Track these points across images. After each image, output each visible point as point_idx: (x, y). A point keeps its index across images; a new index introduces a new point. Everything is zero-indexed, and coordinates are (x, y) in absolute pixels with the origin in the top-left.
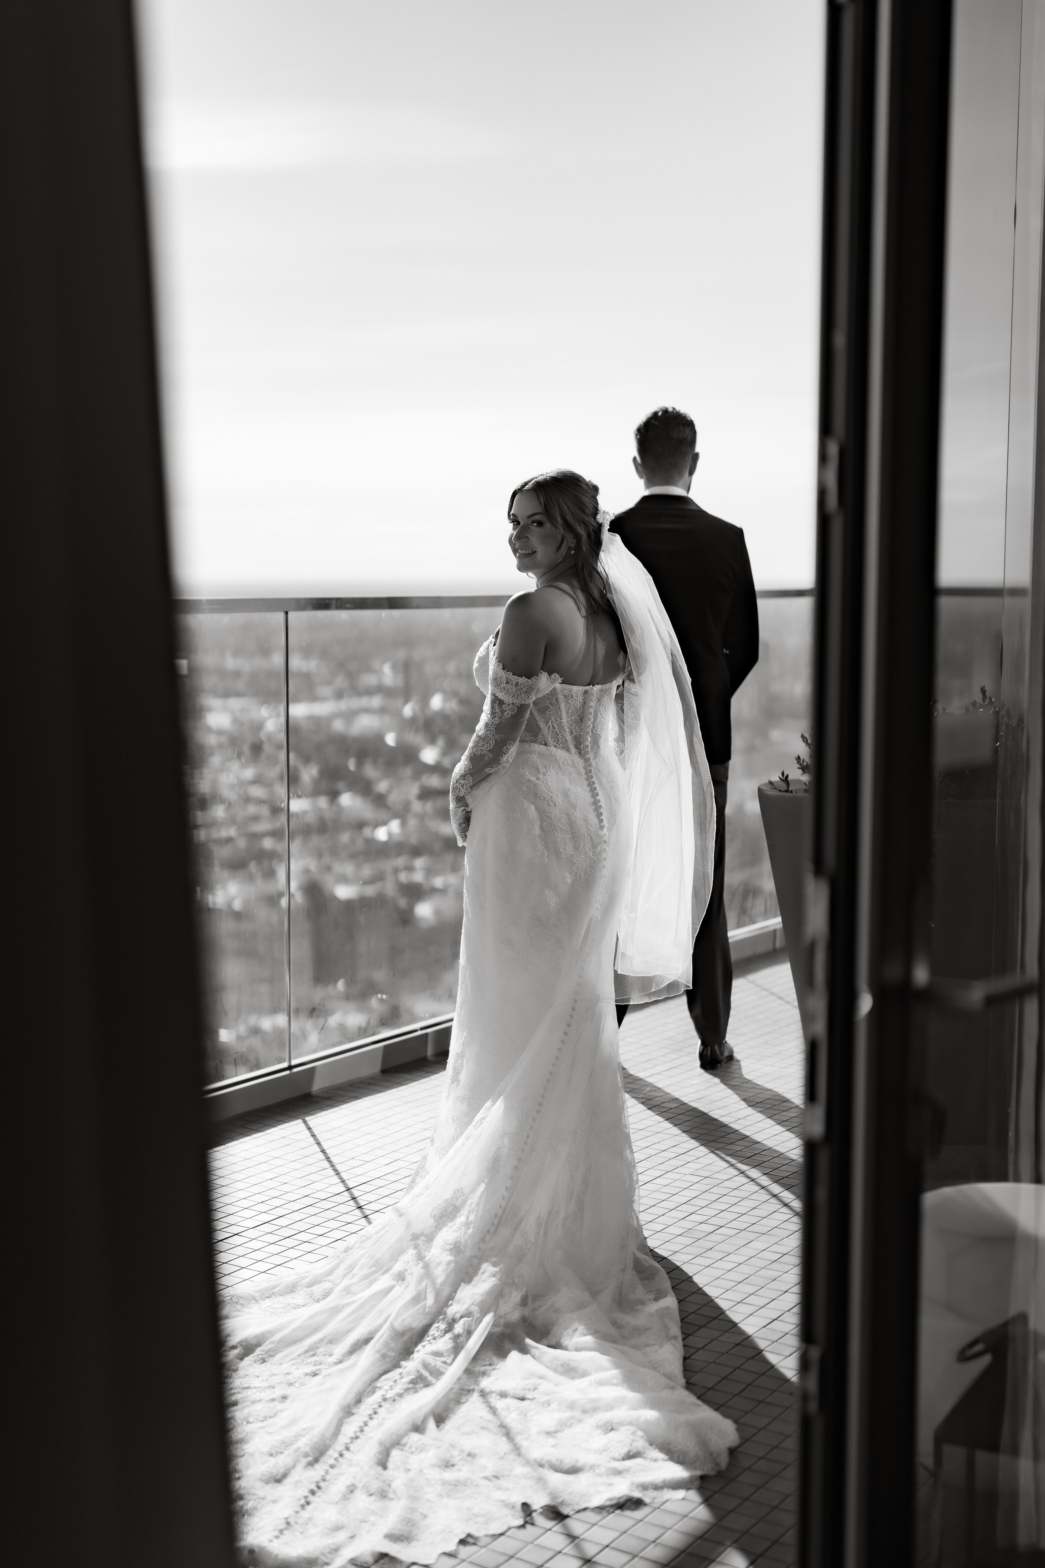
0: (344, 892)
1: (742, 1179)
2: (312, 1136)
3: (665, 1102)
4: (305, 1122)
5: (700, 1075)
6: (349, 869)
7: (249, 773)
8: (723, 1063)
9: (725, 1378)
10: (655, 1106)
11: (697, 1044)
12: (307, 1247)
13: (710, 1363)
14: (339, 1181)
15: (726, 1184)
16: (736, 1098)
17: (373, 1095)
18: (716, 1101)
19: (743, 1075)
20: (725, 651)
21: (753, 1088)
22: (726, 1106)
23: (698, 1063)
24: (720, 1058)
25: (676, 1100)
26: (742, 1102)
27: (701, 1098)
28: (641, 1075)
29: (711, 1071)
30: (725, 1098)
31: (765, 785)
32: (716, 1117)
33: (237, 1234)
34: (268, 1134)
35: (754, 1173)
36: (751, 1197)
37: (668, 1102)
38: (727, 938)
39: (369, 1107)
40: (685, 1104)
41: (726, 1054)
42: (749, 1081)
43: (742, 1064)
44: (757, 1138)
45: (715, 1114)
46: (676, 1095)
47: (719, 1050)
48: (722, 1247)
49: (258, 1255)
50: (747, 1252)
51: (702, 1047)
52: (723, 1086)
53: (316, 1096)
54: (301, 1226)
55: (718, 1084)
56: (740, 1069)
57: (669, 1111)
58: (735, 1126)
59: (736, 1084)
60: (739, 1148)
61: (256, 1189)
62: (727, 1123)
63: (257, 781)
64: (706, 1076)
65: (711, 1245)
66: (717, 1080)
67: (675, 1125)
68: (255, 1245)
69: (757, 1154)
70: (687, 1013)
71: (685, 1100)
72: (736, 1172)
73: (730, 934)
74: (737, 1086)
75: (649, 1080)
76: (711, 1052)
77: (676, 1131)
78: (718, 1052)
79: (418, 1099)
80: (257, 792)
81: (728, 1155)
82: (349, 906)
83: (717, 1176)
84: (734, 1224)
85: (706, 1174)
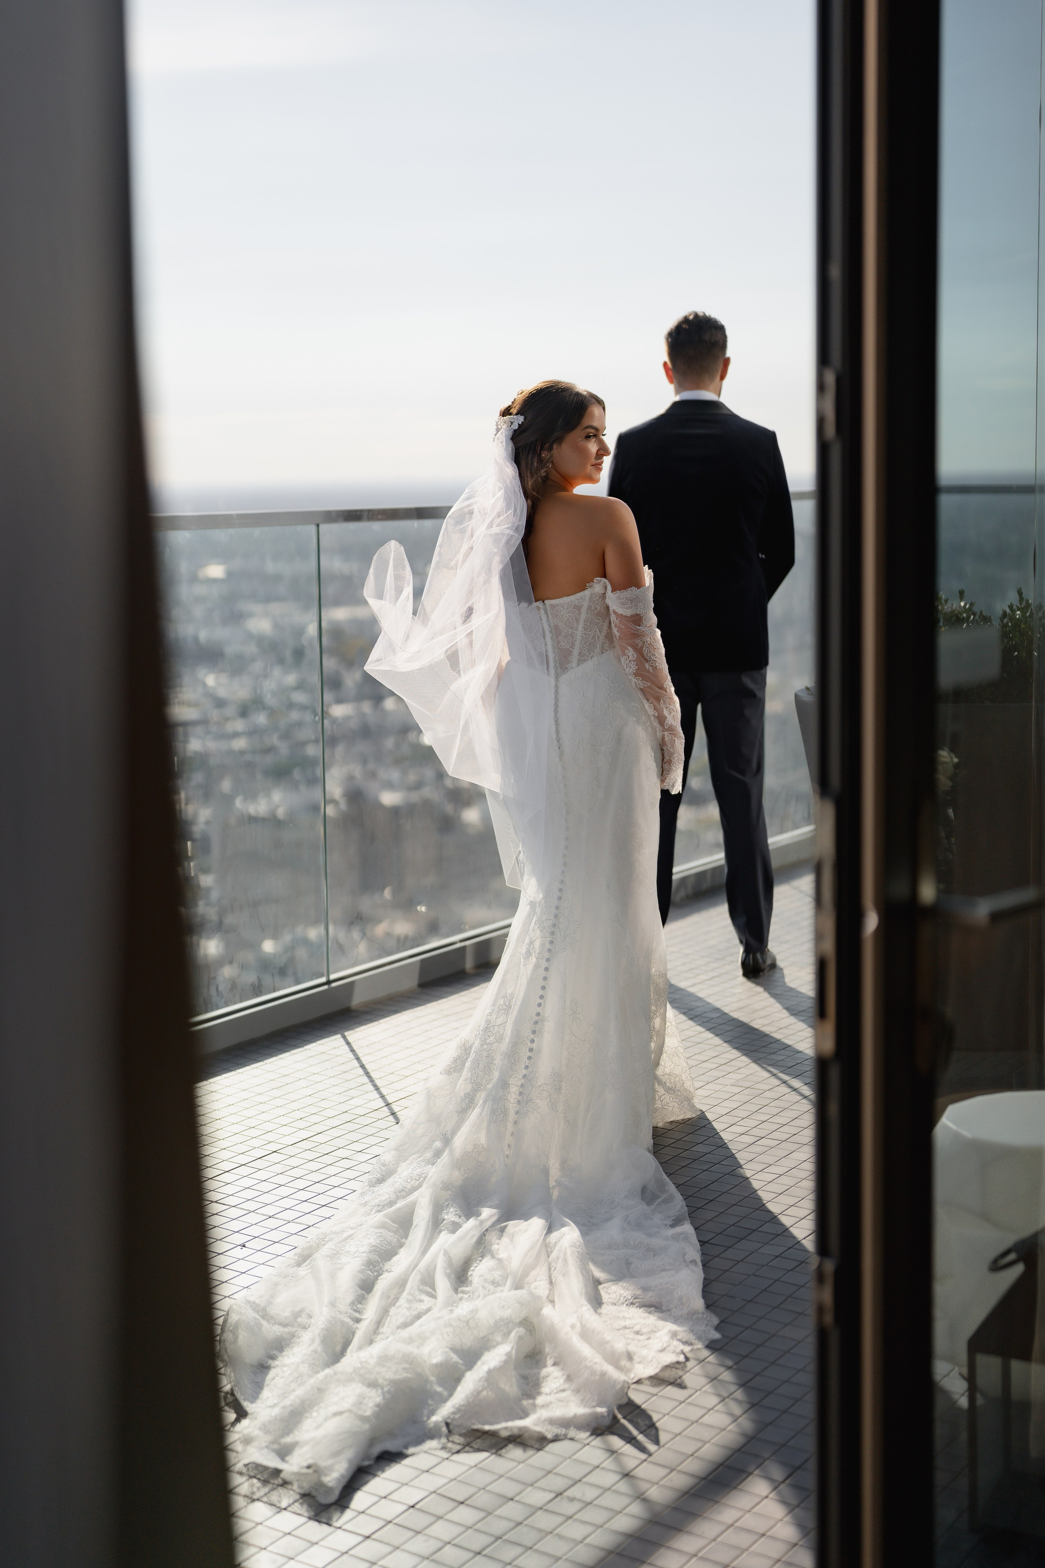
0: (389, 798)
1: (784, 1089)
2: (351, 1051)
3: (706, 1012)
4: (344, 1037)
5: (742, 984)
6: (394, 775)
7: (291, 679)
8: (766, 971)
9: (765, 1290)
10: (697, 1016)
11: (739, 952)
12: (346, 1164)
13: (750, 1276)
14: (378, 1096)
15: (768, 1094)
16: (778, 1006)
17: (413, 1008)
18: (758, 1010)
19: (785, 983)
20: (760, 555)
21: (796, 996)
22: (768, 1015)
23: (740, 972)
24: (763, 966)
25: (717, 1010)
26: (785, 1011)
27: (743, 1008)
29: (753, 980)
30: (767, 1007)
31: (802, 691)
32: (757, 1027)
33: (275, 1152)
34: (306, 1050)
36: (793, 1107)
37: (710, 1012)
38: (767, 845)
39: (408, 1022)
40: (726, 1014)
41: (769, 962)
42: (791, 989)
43: (786, 972)
45: (756, 1024)
46: (718, 1004)
47: (761, 957)
49: (297, 1173)
50: (788, 1163)
51: (744, 955)
52: (766, 995)
53: (355, 1011)
54: (340, 1142)
55: (760, 993)
56: (783, 977)
57: (711, 1021)
58: (778, 1036)
59: (779, 992)
60: (781, 1058)
61: (295, 1106)
62: (768, 1033)
63: (300, 686)
64: (749, 985)
65: (752, 1156)
66: (760, 989)
67: (717, 1035)
68: (294, 1162)
69: (798, 1064)
70: (729, 921)
71: (726, 1010)
72: (777, 1082)
73: (770, 840)
74: (780, 994)
75: (691, 990)
76: (753, 959)
77: (717, 1041)
78: (760, 960)
79: (458, 1013)
80: (300, 697)
81: (770, 1065)
82: (395, 811)
83: (758, 1086)
84: (776, 1135)
85: (747, 1084)
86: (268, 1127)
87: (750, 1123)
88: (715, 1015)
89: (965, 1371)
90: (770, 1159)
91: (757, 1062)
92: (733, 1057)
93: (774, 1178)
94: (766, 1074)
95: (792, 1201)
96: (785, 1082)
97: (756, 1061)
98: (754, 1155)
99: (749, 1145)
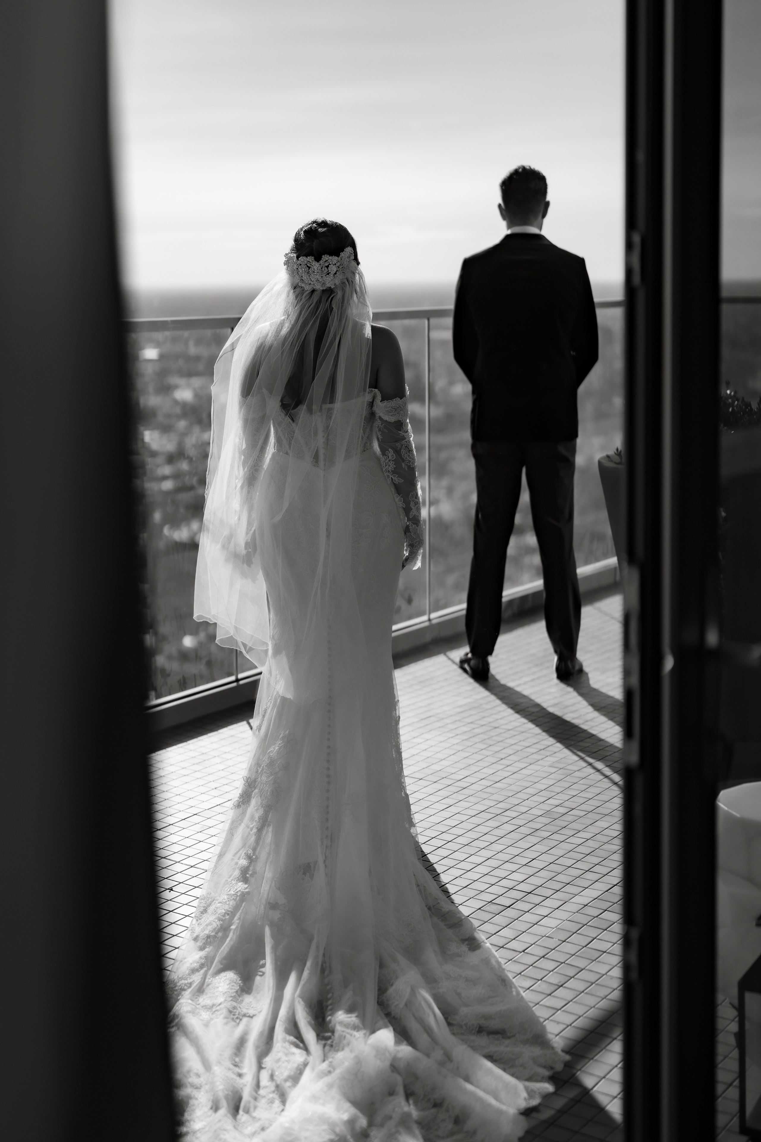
1: (590, 770)
5: (556, 685)
8: (575, 675)
15: (577, 774)
16: (584, 703)
19: (589, 685)
20: (572, 353)
23: (555, 675)
24: (572, 671)
25: (538, 705)
28: (511, 684)
29: (565, 682)
35: (599, 765)
36: (597, 785)
38: (576, 576)
41: (577, 668)
42: (595, 690)
43: (590, 676)
44: (602, 736)
45: (568, 717)
46: (538, 700)
48: (574, 826)
51: (558, 662)
56: (588, 679)
58: (584, 727)
60: (587, 745)
61: (211, 778)
64: (562, 686)
66: (570, 689)
69: (600, 750)
70: (546, 635)
71: (545, 705)
72: (584, 764)
75: (518, 689)
76: (565, 666)
77: (537, 730)
78: (570, 666)
83: (570, 767)
84: (583, 807)
85: (561, 766)
86: (191, 794)
87: (563, 797)
88: (535, 710)
89: (736, 1002)
90: (580, 827)
91: (569, 748)
92: (549, 743)
93: (583, 842)
94: (576, 758)
95: (596, 860)
96: (590, 764)
97: (567, 747)
98: (567, 823)
99: (563, 814)
